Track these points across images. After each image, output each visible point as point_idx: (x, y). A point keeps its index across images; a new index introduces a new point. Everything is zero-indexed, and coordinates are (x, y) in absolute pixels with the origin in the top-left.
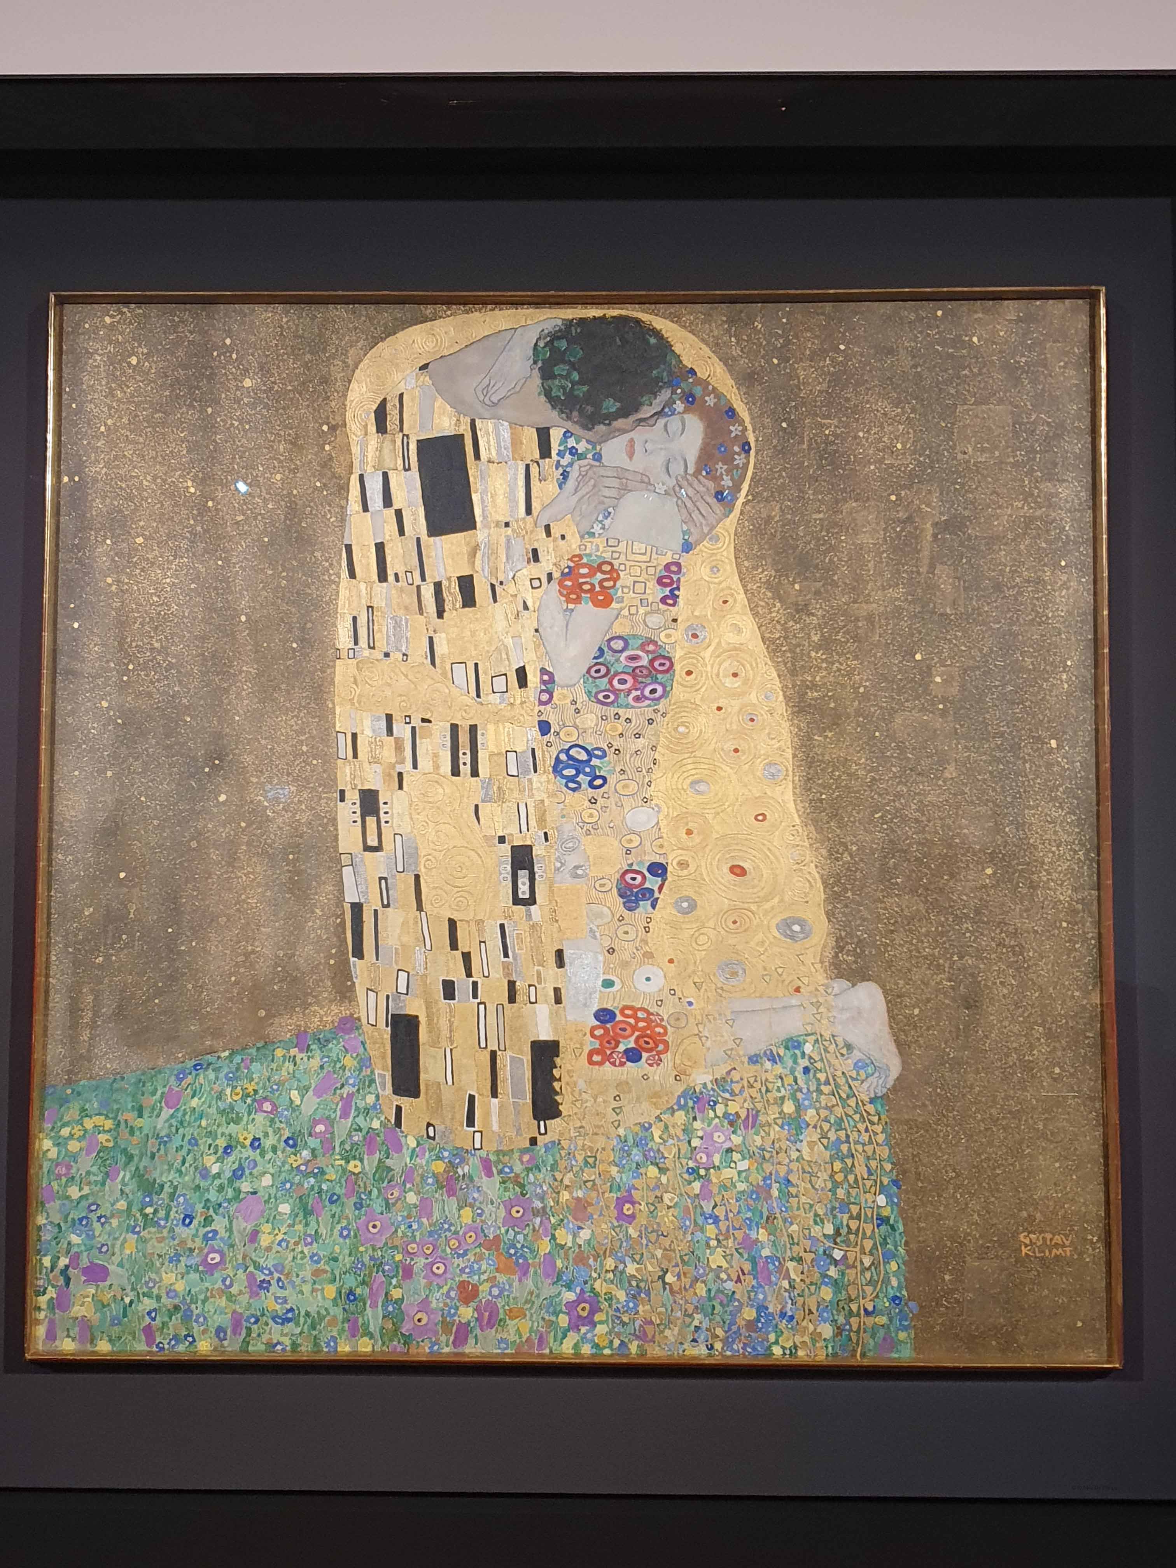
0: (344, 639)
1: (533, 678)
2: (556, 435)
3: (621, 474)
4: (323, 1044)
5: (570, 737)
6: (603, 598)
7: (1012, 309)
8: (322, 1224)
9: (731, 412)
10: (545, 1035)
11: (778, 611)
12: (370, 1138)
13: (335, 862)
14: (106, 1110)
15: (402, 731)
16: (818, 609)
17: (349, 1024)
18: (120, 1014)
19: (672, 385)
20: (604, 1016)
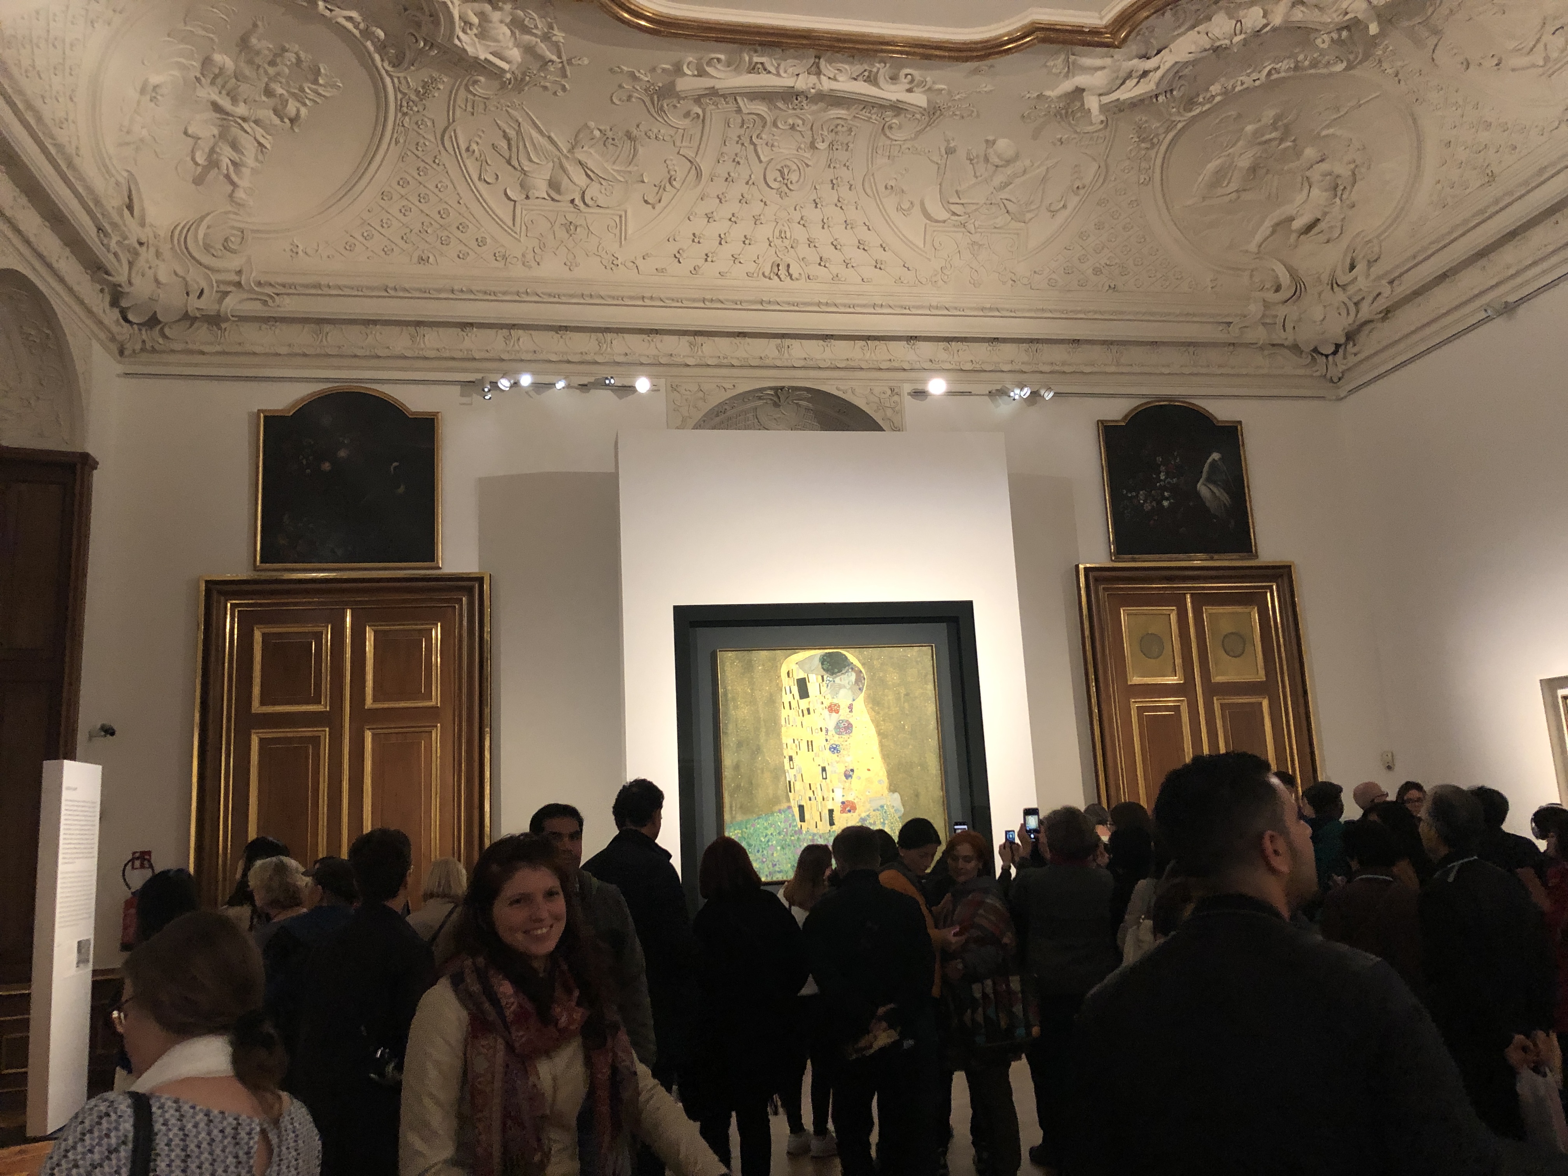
0: (783, 722)
1: (824, 730)
2: (825, 677)
3: (839, 685)
4: (784, 812)
5: (832, 742)
6: (837, 712)
7: (916, 649)
8: (787, 851)
9: (861, 672)
10: (831, 808)
11: (873, 713)
12: (795, 832)
13: (784, 772)
14: (740, 829)
15: (796, 742)
16: (882, 713)
17: (790, 807)
18: (741, 807)
19: (849, 665)
20: (843, 803)
